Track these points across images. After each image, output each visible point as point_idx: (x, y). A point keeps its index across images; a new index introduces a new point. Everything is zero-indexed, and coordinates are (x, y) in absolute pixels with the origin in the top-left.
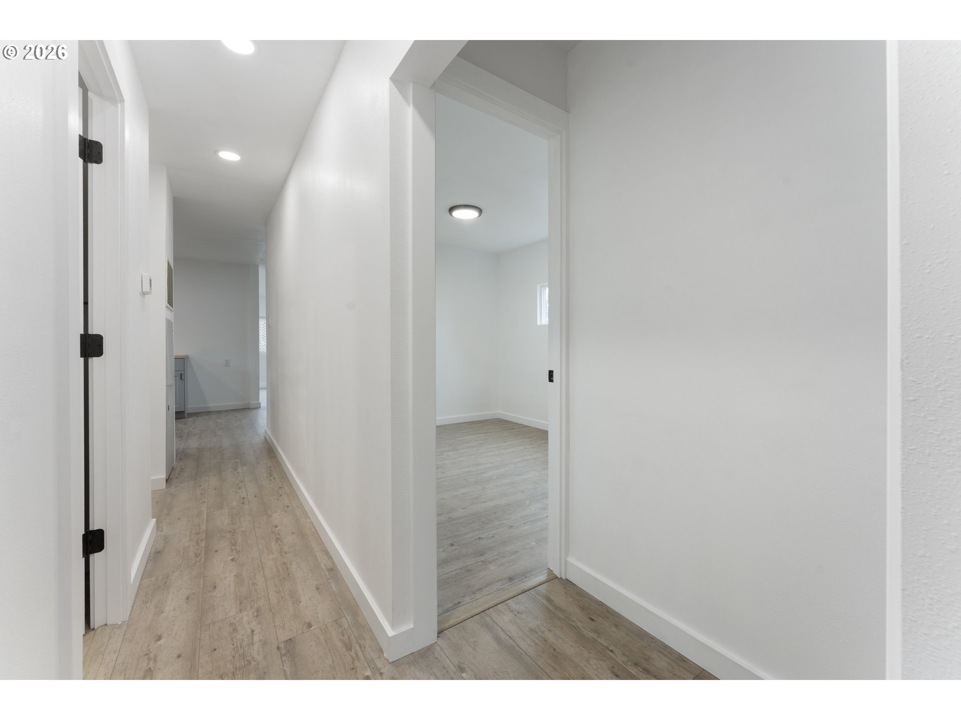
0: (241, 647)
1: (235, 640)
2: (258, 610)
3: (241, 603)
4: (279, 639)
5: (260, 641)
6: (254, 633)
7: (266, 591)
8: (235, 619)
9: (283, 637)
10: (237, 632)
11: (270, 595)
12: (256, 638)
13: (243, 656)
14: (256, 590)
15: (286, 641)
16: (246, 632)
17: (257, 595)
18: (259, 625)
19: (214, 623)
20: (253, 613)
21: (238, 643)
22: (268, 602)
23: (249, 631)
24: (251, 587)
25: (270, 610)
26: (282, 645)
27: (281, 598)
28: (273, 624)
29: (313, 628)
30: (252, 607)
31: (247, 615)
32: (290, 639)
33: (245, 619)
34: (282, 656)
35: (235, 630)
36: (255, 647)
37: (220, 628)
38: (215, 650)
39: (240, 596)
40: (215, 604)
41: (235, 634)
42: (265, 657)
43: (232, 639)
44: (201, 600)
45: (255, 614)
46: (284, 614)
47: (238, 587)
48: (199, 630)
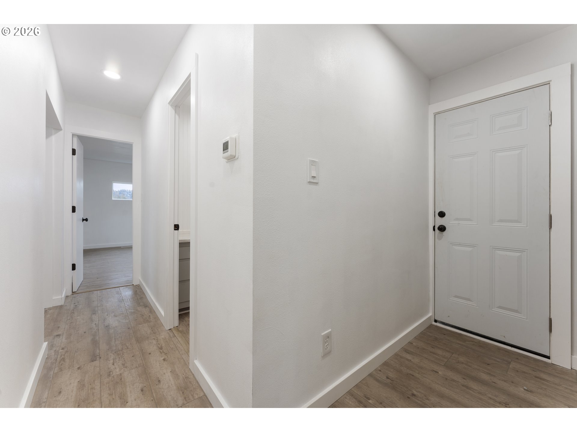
0: (120, 358)
1: (123, 360)
2: (109, 375)
3: (121, 379)
4: (99, 362)
5: (109, 360)
6: (112, 364)
7: (102, 389)
8: (124, 370)
9: (97, 363)
10: (122, 364)
11: (99, 386)
12: (112, 361)
13: (118, 355)
14: (110, 389)
15: (95, 361)
16: (117, 364)
17: (109, 386)
18: (109, 367)
19: (136, 367)
20: (113, 373)
21: (121, 359)
22: (102, 381)
23: (115, 364)
24: (113, 392)
25: (101, 376)
26: (98, 359)
27: (92, 384)
28: (101, 368)
29: (78, 367)
30: (113, 377)
31: (117, 372)
32: (93, 361)
33: (118, 370)
34: (99, 355)
35: (123, 365)
36: (112, 358)
37: (132, 365)
38: (133, 356)
39: (121, 384)
40: (138, 378)
41: (123, 363)
42: (108, 354)
43: (125, 361)
44: (150, 380)
45: (111, 373)
46: (93, 374)
47: (123, 391)
48: (144, 364)
